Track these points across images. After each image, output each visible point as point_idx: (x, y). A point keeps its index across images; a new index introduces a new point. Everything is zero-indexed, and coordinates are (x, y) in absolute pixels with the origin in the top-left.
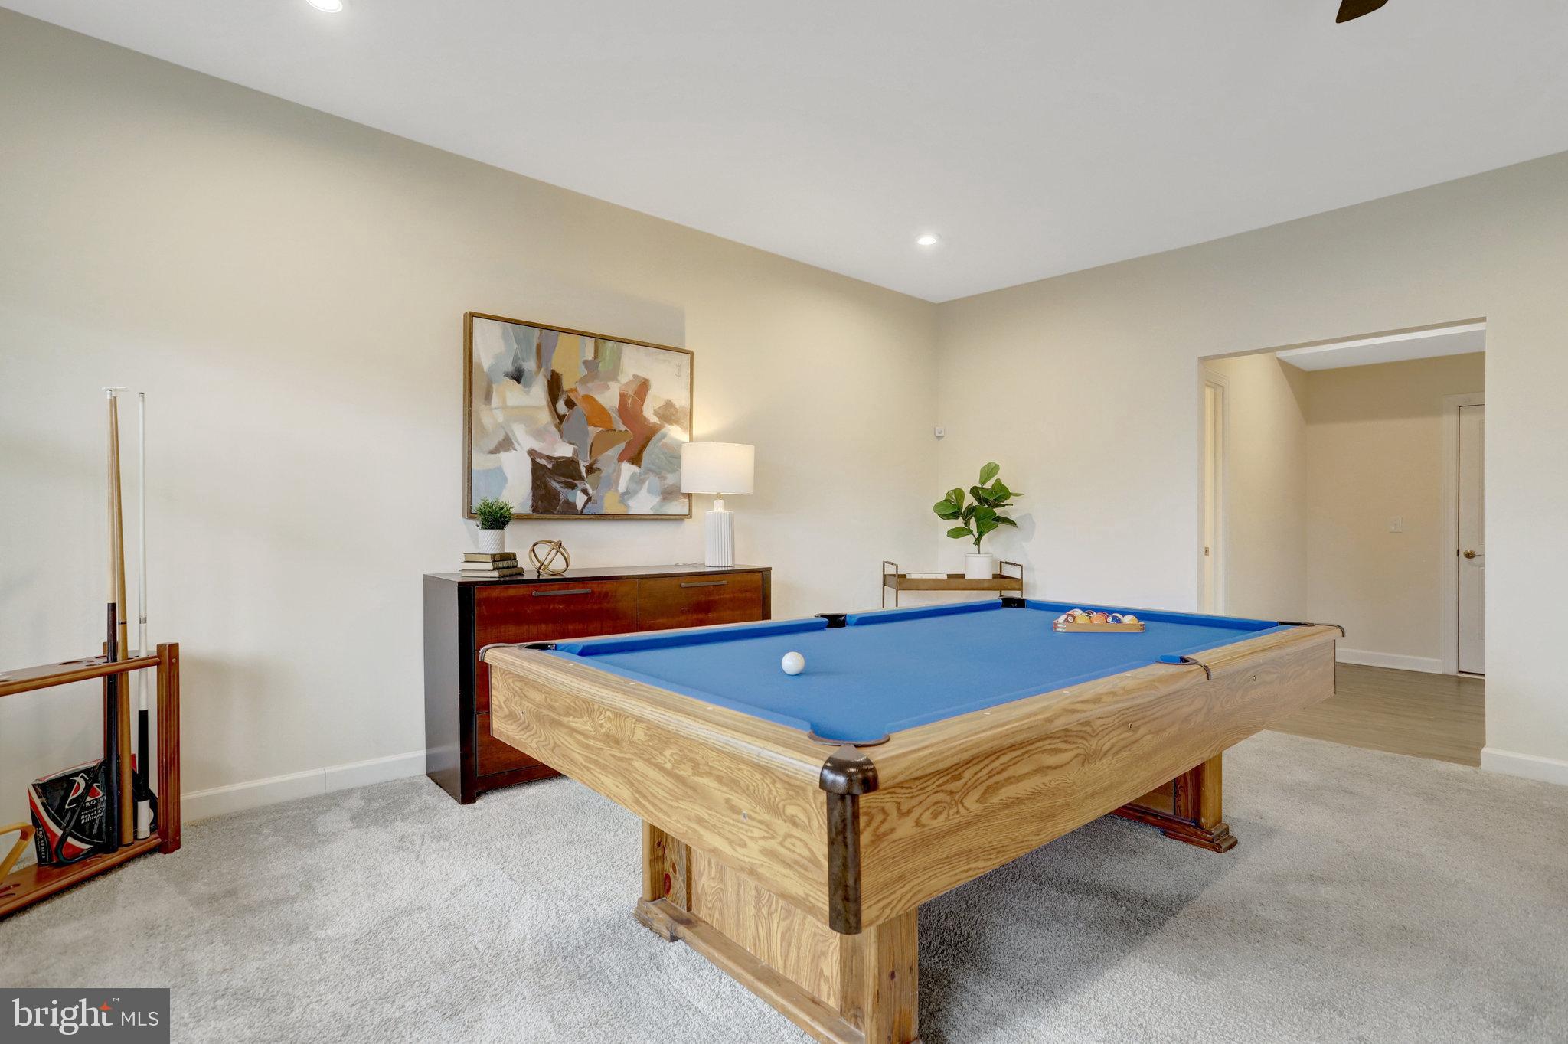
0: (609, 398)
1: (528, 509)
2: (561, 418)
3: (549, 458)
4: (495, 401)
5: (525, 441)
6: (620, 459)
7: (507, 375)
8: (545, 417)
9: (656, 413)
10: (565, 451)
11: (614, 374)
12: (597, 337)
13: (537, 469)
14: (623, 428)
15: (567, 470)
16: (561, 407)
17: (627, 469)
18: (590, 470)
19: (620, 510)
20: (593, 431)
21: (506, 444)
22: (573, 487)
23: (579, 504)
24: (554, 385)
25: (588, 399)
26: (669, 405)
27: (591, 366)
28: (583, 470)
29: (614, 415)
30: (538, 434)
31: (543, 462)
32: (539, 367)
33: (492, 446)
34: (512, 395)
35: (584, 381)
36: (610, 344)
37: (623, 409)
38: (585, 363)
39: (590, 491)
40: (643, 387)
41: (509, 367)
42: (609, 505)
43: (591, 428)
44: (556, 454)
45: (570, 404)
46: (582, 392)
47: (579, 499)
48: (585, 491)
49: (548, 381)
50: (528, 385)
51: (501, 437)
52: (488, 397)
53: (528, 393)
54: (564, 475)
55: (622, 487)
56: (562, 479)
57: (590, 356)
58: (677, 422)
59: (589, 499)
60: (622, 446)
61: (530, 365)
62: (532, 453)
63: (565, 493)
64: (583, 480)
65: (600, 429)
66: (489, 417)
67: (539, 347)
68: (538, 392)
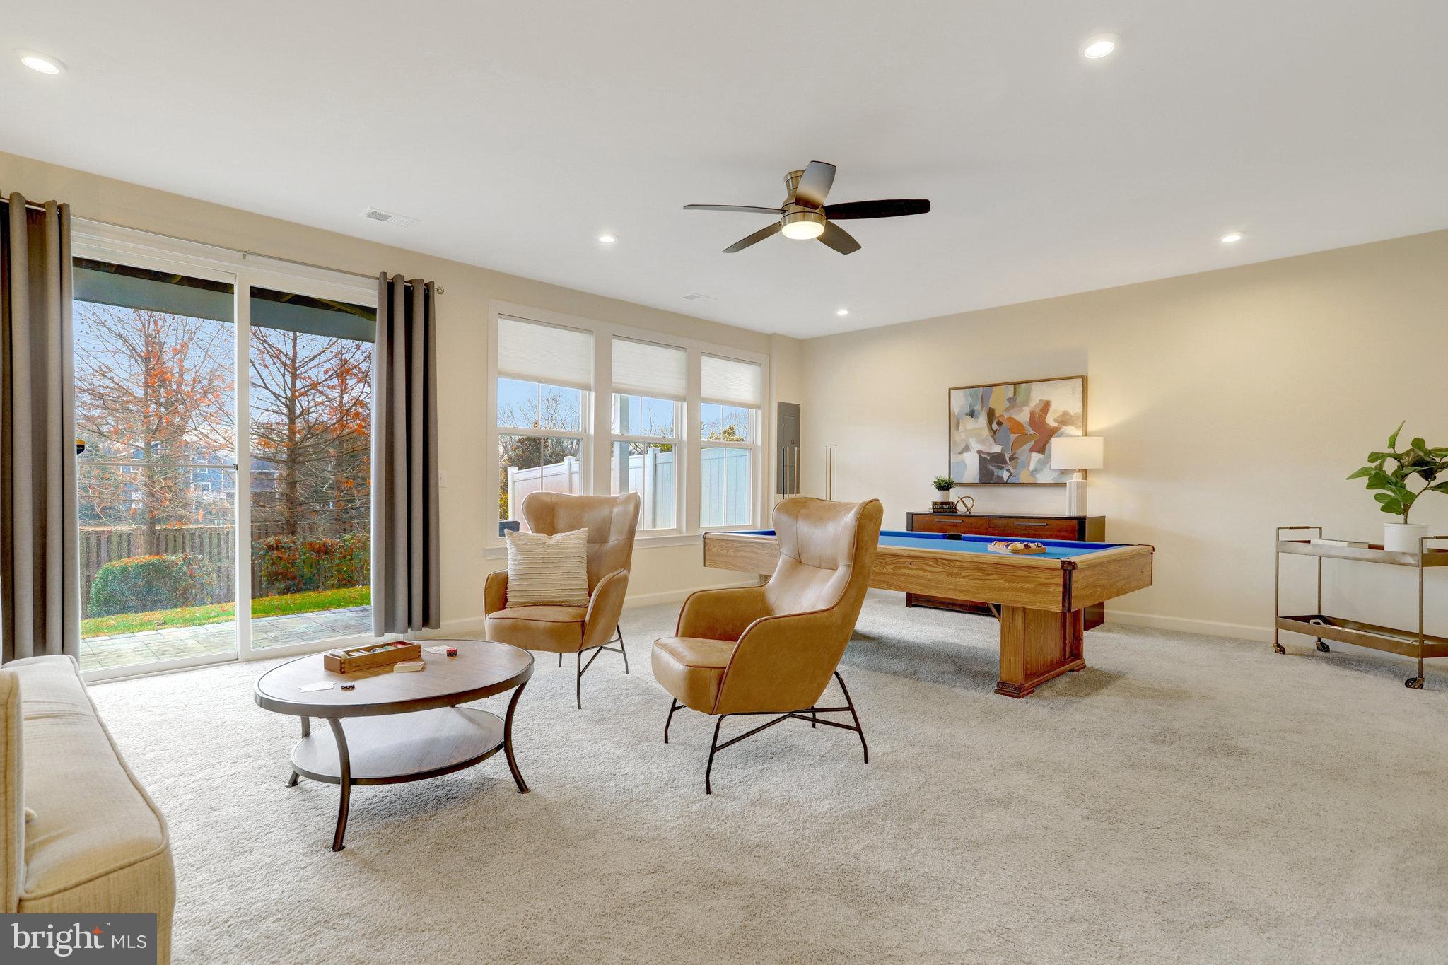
0: (1023, 416)
1: (977, 481)
2: (995, 432)
3: (988, 454)
4: (961, 428)
5: (976, 446)
6: (1031, 451)
7: (966, 415)
8: (986, 432)
9: (1055, 420)
10: (997, 449)
11: (1026, 402)
12: (1015, 384)
13: (982, 461)
14: (1032, 432)
15: (998, 459)
16: (995, 426)
17: (1035, 457)
18: (1012, 458)
19: (1031, 480)
20: (1013, 436)
21: (967, 449)
22: (1002, 468)
23: (1005, 478)
24: (991, 415)
25: (1010, 419)
26: (1065, 414)
27: (1012, 401)
28: (1007, 459)
29: (1027, 426)
30: (982, 442)
31: (985, 456)
32: (982, 407)
33: (959, 451)
34: (969, 424)
35: (1007, 410)
36: (1023, 385)
37: (1033, 422)
38: (1008, 399)
39: (1012, 470)
40: (1046, 406)
41: (968, 411)
42: (1023, 477)
43: (1012, 435)
44: (992, 452)
45: (999, 424)
46: (1006, 416)
47: (1005, 475)
48: (1008, 471)
49: (988, 414)
50: (977, 418)
51: (964, 445)
52: (957, 427)
53: (977, 422)
54: (997, 463)
55: (1032, 467)
56: (996, 465)
57: (1011, 394)
58: (1072, 424)
59: (1011, 475)
60: (1032, 443)
61: (978, 407)
62: (979, 452)
63: (997, 472)
64: (1006, 463)
65: (1017, 435)
66: (959, 436)
67: (982, 397)
68: (982, 420)
